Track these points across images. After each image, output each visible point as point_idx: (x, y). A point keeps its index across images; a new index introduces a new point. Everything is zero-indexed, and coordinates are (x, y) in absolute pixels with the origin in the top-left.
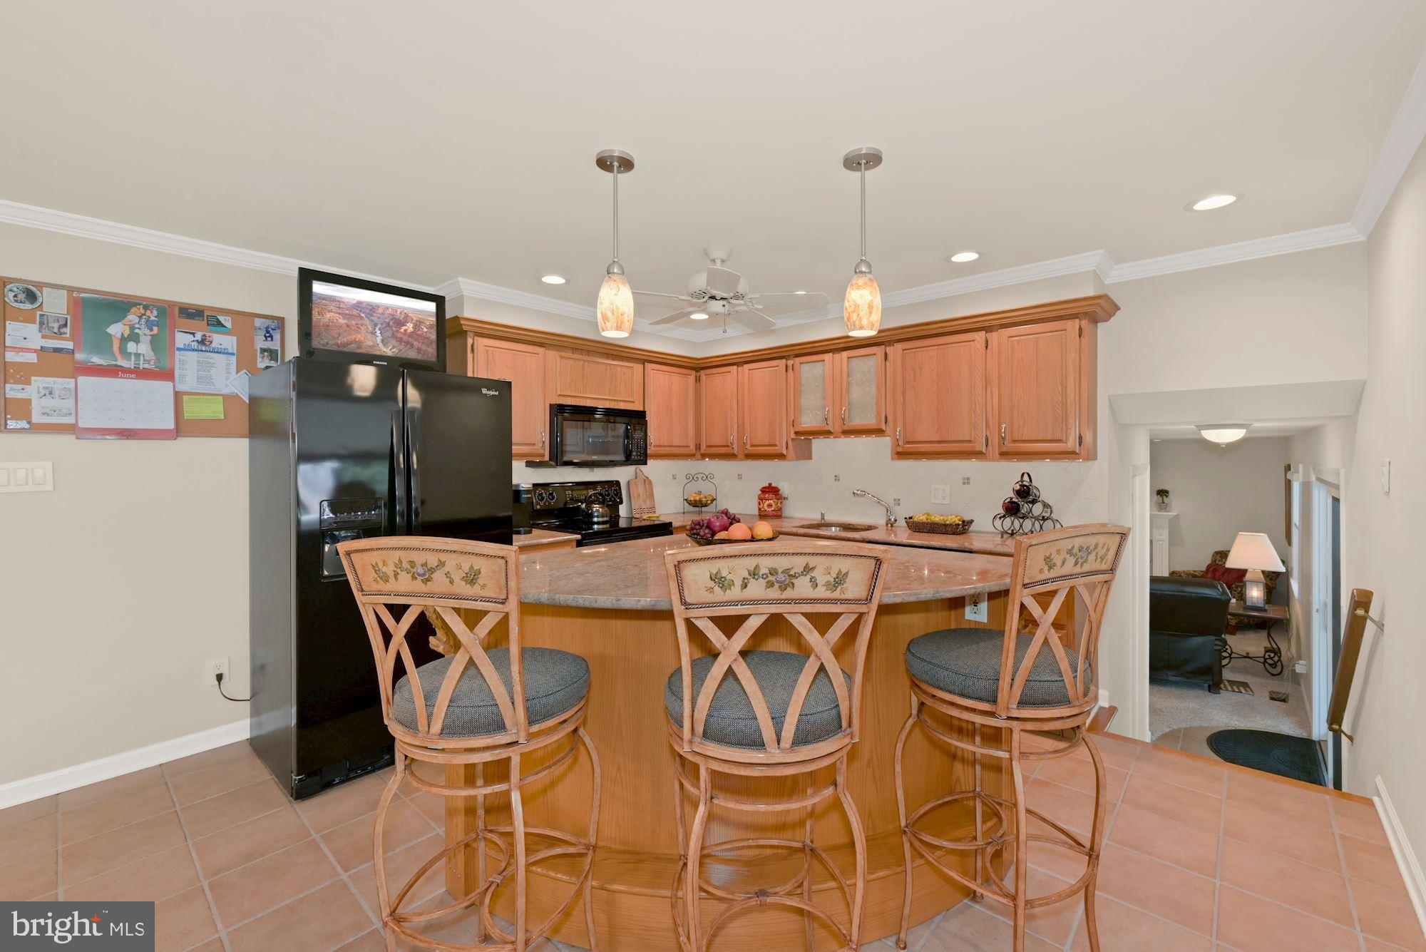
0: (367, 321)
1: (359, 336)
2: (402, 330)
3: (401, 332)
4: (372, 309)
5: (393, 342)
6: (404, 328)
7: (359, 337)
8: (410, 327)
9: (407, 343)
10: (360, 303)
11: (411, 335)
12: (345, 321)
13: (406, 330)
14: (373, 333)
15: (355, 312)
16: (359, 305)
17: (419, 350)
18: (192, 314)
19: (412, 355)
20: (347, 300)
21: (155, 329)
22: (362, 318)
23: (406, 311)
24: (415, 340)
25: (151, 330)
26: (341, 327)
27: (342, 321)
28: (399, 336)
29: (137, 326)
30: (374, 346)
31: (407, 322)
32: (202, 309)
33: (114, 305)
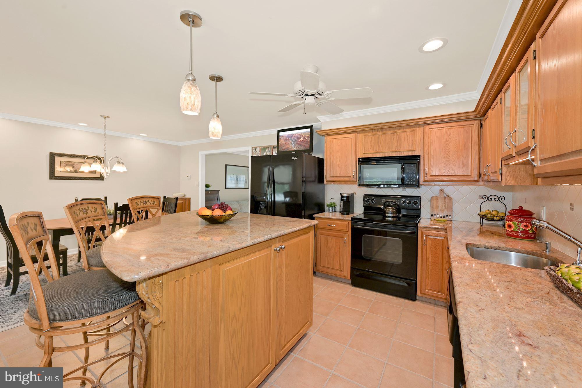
0: (290, 140)
3: (299, 141)
4: (292, 136)
5: (297, 145)
6: (300, 139)
7: (288, 146)
8: (302, 139)
9: (301, 144)
10: (289, 135)
13: (301, 140)
14: (292, 144)
15: (287, 139)
16: (288, 136)
17: (304, 146)
18: (274, 147)
19: (302, 148)
20: (285, 135)
21: (270, 152)
23: (301, 133)
24: (303, 143)
27: (284, 142)
28: (299, 143)
29: (268, 152)
30: (292, 148)
31: (301, 137)
32: (275, 145)
33: (264, 149)
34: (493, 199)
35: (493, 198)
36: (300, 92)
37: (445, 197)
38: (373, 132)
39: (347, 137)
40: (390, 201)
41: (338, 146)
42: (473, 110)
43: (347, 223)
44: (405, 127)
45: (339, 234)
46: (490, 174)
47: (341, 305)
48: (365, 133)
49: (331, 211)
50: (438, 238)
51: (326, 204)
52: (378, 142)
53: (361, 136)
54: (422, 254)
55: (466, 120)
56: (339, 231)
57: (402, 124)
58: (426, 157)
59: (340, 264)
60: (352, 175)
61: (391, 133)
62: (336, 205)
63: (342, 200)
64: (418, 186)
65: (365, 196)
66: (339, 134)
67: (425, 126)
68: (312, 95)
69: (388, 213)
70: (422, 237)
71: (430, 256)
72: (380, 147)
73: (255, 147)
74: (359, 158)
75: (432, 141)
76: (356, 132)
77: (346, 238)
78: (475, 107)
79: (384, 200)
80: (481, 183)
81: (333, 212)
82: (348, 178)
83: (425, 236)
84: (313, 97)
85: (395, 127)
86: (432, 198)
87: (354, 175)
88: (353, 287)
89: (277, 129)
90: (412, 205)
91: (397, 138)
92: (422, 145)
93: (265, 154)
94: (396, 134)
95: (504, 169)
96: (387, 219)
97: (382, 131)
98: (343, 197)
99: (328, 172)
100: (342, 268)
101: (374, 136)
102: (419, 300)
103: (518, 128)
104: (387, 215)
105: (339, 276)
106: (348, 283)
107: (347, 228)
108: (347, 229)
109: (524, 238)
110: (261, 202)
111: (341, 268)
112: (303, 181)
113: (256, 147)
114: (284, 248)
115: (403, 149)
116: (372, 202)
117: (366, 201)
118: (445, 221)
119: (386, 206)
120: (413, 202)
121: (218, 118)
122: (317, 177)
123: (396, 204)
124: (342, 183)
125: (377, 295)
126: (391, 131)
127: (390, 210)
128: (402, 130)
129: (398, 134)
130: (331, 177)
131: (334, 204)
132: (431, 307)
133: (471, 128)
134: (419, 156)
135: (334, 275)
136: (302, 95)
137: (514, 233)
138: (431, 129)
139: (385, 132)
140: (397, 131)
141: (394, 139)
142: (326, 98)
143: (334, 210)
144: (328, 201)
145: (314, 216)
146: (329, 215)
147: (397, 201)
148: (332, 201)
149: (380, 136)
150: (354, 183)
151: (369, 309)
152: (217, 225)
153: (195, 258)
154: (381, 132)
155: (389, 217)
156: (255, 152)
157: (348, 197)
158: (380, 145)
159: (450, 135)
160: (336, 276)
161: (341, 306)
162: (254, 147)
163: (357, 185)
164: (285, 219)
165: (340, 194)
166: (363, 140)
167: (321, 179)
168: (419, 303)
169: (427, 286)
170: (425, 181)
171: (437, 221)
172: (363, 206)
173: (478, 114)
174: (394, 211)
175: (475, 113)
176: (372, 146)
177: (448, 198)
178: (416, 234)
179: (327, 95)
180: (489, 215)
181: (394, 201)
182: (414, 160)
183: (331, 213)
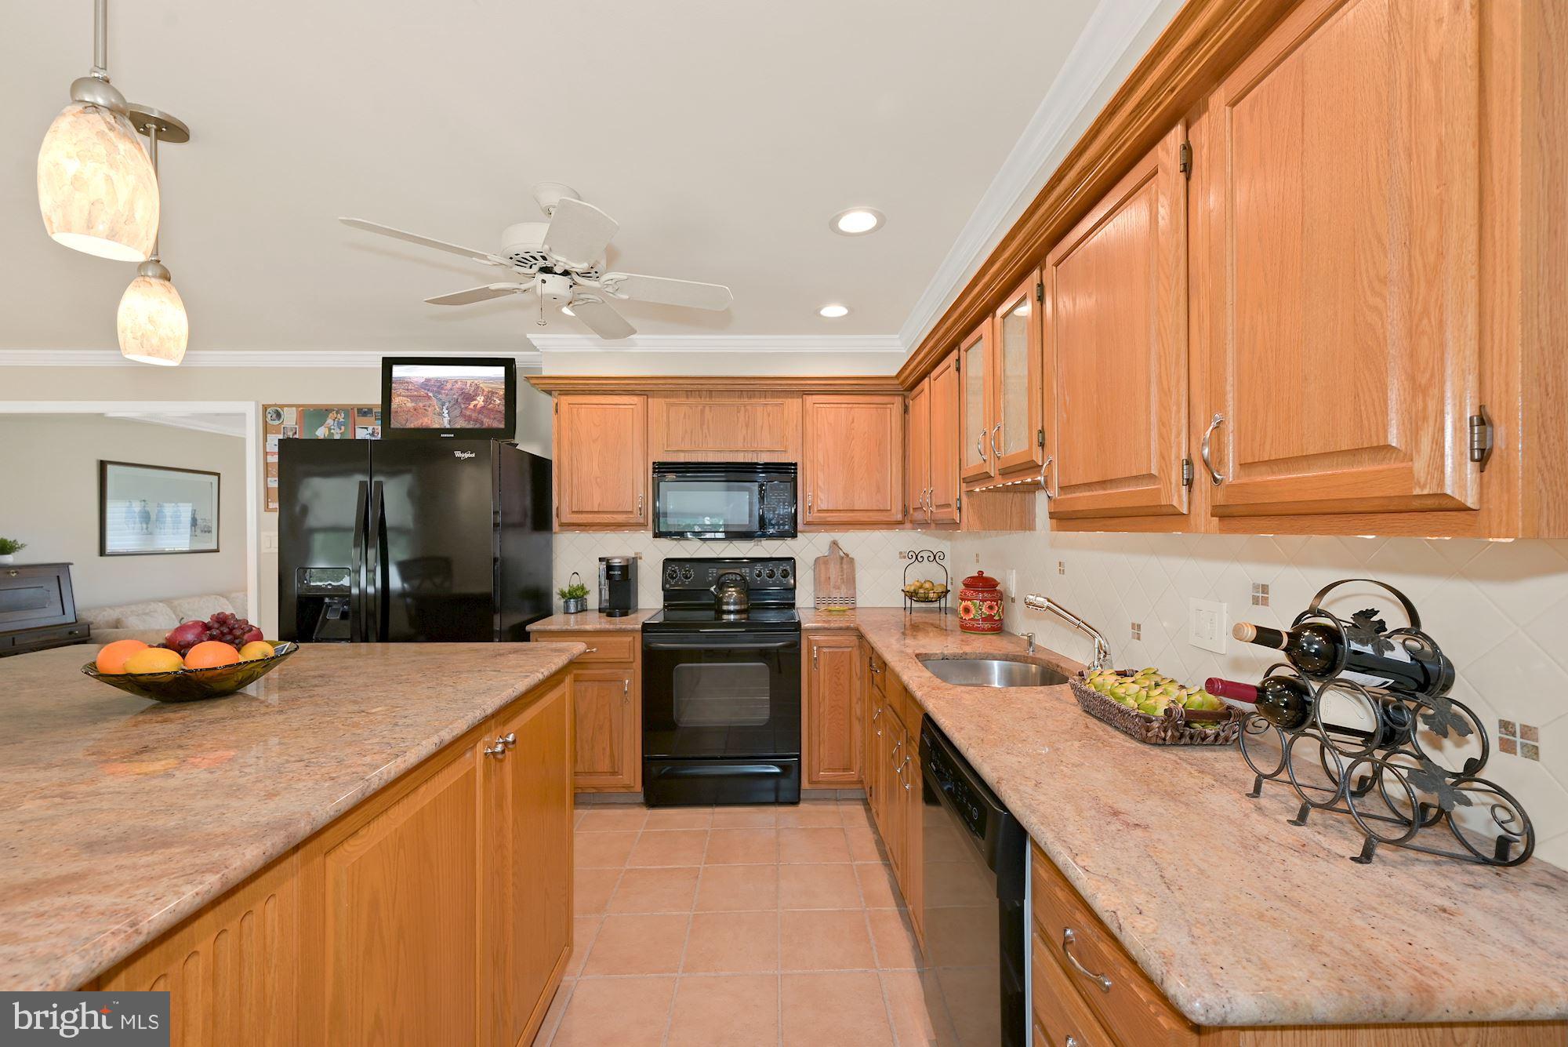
0: (434, 401)
1: (426, 420)
2: (471, 406)
3: (471, 409)
4: (440, 385)
6: (474, 403)
8: (480, 401)
9: (477, 416)
10: (428, 380)
11: (481, 411)
12: (413, 404)
13: (475, 406)
14: (441, 414)
15: (423, 392)
16: (427, 384)
18: (365, 412)
20: (415, 380)
21: (343, 427)
22: (429, 397)
23: (476, 382)
24: (485, 416)
25: (341, 429)
26: (409, 411)
27: (410, 405)
28: (468, 413)
29: (332, 427)
31: (477, 395)
32: (371, 407)
33: (320, 413)
34: (926, 559)
35: (925, 555)
36: (527, 256)
37: (842, 558)
38: (687, 397)
39: (618, 402)
40: (727, 573)
41: (595, 425)
42: (894, 374)
43: (631, 638)
44: (764, 393)
45: (608, 671)
46: (933, 509)
47: (633, 867)
48: (667, 398)
49: (572, 609)
50: (841, 650)
51: (556, 591)
52: (702, 425)
53: (657, 404)
54: (810, 693)
55: (880, 393)
56: (608, 665)
57: (758, 386)
58: (808, 465)
59: (612, 756)
60: (635, 509)
61: (733, 405)
62: (587, 592)
63: (609, 577)
64: (794, 536)
65: (668, 562)
66: (596, 392)
67: (804, 396)
68: (566, 273)
69: (728, 604)
70: (810, 651)
71: (827, 694)
72: (706, 437)
73: (275, 405)
74: (654, 463)
75: (819, 433)
76: (643, 393)
77: (627, 681)
78: (900, 369)
79: (715, 570)
80: (908, 525)
81: (579, 612)
82: (625, 516)
83: (815, 648)
84: (566, 280)
85: (742, 391)
86: (817, 560)
87: (640, 509)
88: (649, 811)
89: (378, 353)
90: (778, 579)
91: (747, 419)
92: (800, 441)
93: (321, 433)
94: (743, 408)
95: (965, 499)
96: (725, 617)
97: (711, 397)
98: (610, 568)
99: (566, 499)
100: (618, 768)
101: (692, 409)
102: (805, 800)
103: (1003, 423)
104: (725, 608)
105: (606, 791)
106: (635, 804)
107: (632, 651)
108: (632, 655)
109: (989, 630)
110: (327, 600)
111: (616, 767)
112: (496, 525)
113: (282, 406)
114: (514, 742)
115: (759, 446)
116: (686, 578)
117: (669, 575)
118: (844, 611)
119: (722, 586)
120: (780, 571)
121: (167, 283)
122: (529, 513)
123: (743, 578)
124: (608, 528)
125: (713, 813)
126: (732, 400)
127: (732, 593)
128: (756, 400)
129: (749, 407)
130: (573, 512)
131: (582, 588)
132: (831, 808)
133: (888, 411)
134: (795, 464)
135: (594, 791)
136: (528, 266)
137: (973, 623)
138: (818, 405)
139: (718, 400)
140: (746, 400)
141: (740, 420)
142: (606, 289)
143: (582, 606)
144: (562, 580)
145: (529, 628)
146: (567, 623)
147: (745, 572)
148: (575, 582)
149: (707, 408)
150: (642, 528)
151: (704, 855)
152: (212, 703)
153: (248, 856)
154: (708, 399)
155: (730, 612)
156: (277, 422)
157: (625, 569)
158: (707, 431)
159: (853, 422)
160: (599, 790)
161: (631, 871)
162: (270, 406)
163: (650, 534)
164: (477, 650)
165: (601, 560)
166: (662, 416)
167: (541, 518)
168: (806, 805)
169: (822, 764)
170: (808, 524)
171: (830, 611)
172: (663, 590)
173: (902, 383)
174: (742, 598)
175: (897, 382)
176: (686, 431)
177: (847, 561)
178: (798, 647)
179: (609, 282)
180: (921, 591)
181: (737, 571)
182: (785, 471)
183: (573, 616)
